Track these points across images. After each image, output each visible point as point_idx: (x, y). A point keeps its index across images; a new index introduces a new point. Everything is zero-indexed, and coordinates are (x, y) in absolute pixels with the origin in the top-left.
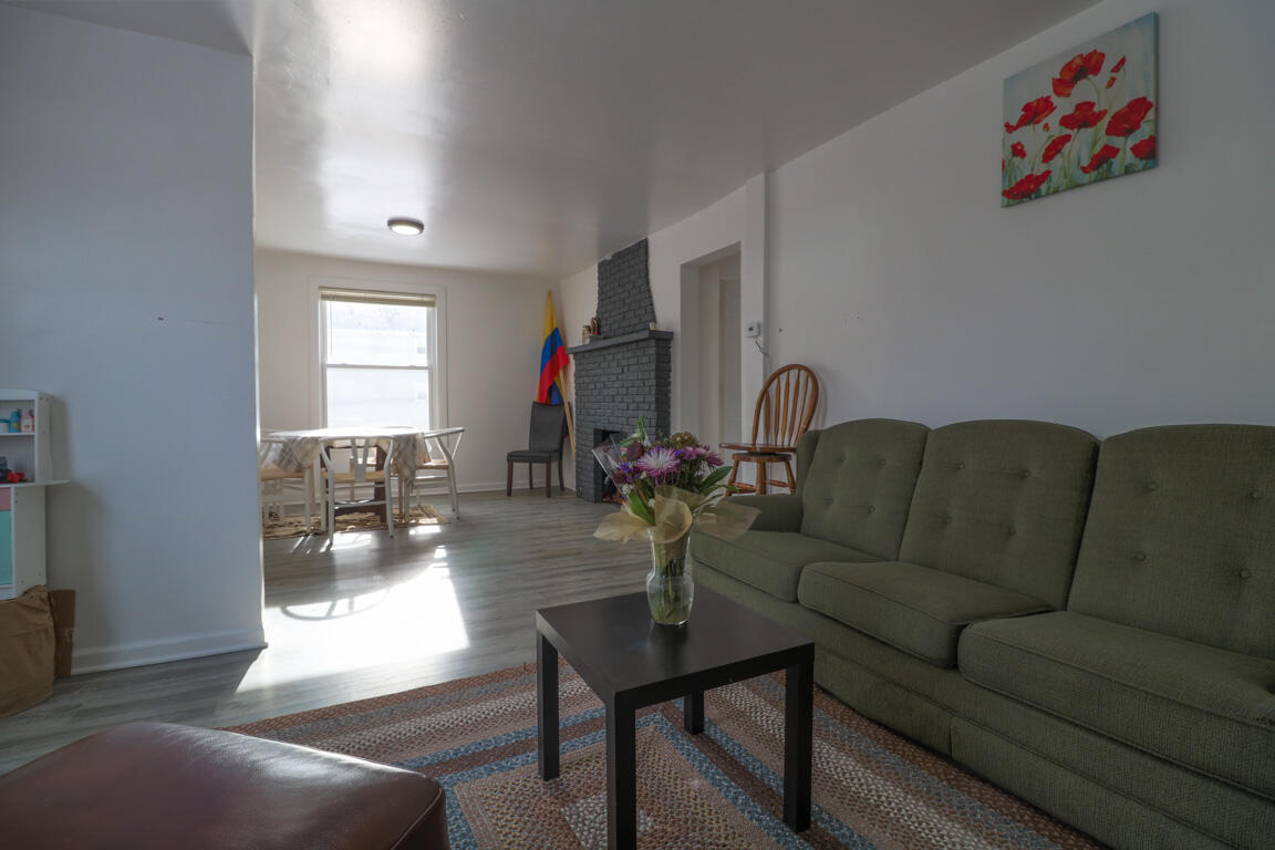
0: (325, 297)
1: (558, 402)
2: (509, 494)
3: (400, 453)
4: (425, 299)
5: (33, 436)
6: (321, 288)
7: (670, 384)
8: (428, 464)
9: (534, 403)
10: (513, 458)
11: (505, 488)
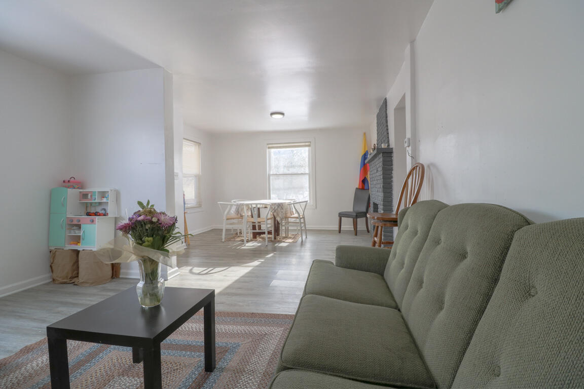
0: (269, 148)
1: (367, 188)
2: (340, 232)
3: (275, 211)
4: (307, 144)
5: (108, 202)
6: (268, 144)
7: (392, 177)
8: (292, 216)
9: (357, 188)
10: (341, 215)
11: (338, 229)
